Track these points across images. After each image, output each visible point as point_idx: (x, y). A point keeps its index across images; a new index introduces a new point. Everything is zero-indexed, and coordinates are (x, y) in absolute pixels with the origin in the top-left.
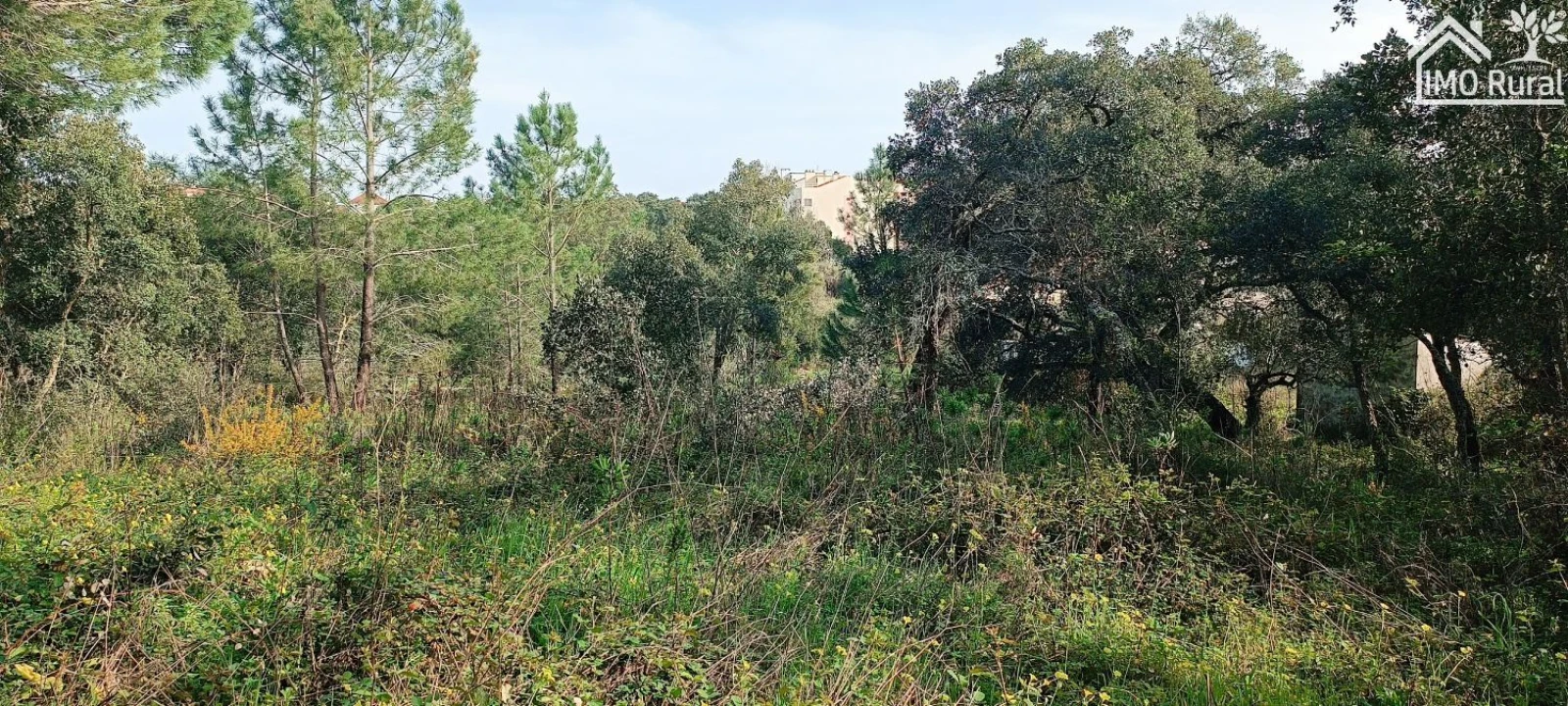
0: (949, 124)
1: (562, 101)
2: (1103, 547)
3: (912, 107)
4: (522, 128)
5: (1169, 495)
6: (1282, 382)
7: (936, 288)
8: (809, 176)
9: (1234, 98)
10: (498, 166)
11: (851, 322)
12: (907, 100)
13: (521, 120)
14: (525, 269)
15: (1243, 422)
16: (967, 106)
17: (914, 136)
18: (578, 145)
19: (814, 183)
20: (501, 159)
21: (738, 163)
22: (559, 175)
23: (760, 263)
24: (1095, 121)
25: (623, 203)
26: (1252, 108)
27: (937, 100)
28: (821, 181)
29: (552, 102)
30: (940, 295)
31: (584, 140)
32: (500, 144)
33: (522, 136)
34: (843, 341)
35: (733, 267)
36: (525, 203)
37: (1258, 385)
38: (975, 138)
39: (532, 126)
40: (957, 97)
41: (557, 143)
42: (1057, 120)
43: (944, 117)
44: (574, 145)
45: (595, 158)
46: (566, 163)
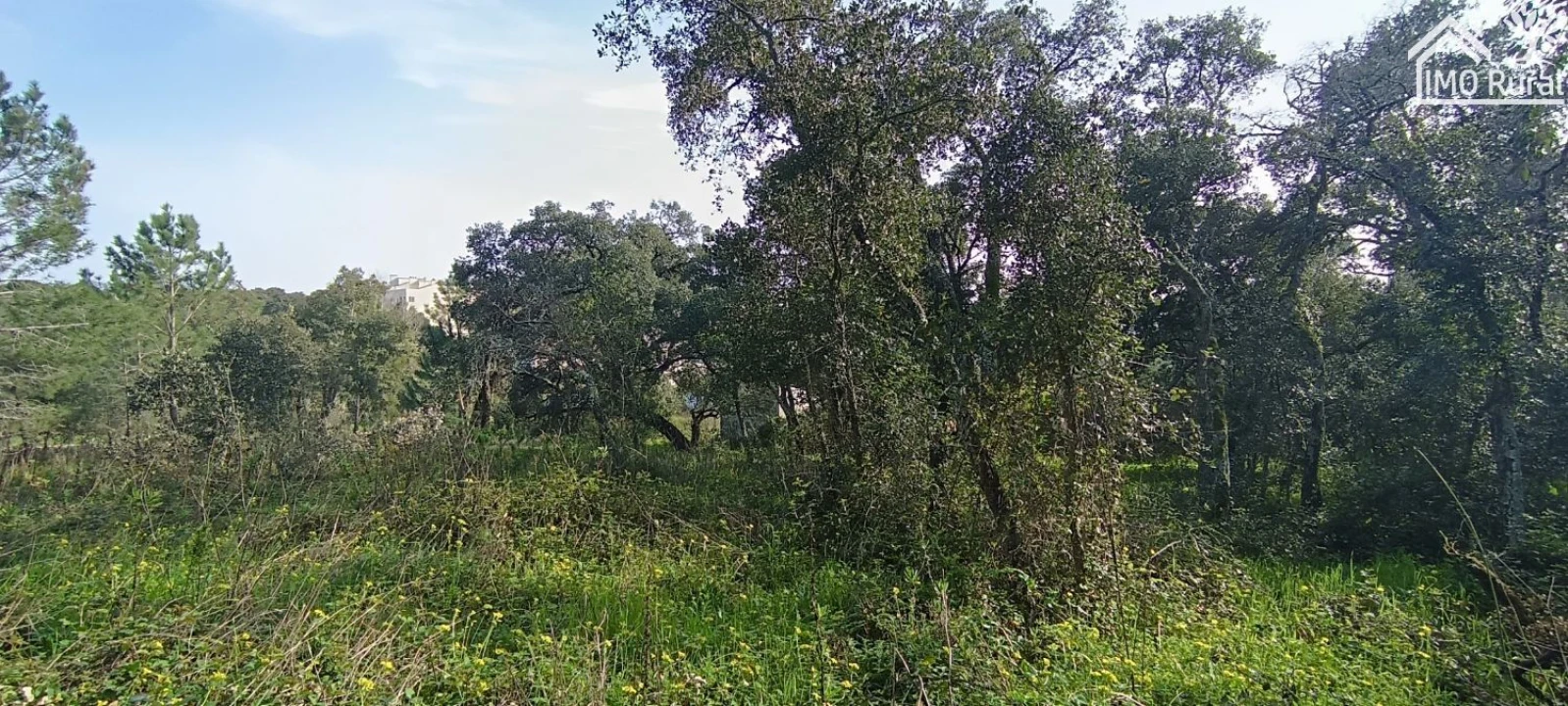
0: (498, 252)
1: (186, 212)
2: (557, 522)
3: (471, 239)
4: (145, 231)
5: (601, 485)
6: (711, 415)
7: (486, 360)
8: (413, 281)
9: (680, 248)
10: (118, 260)
11: (426, 384)
12: (468, 234)
13: (143, 224)
14: (145, 344)
15: (690, 439)
16: (510, 241)
17: (472, 258)
18: (202, 248)
19: (416, 285)
20: (122, 256)
21: (344, 269)
22: (182, 271)
23: (361, 342)
24: (593, 256)
25: (246, 295)
26: (691, 255)
27: (489, 235)
28: (421, 284)
29: (175, 212)
30: (489, 365)
31: (207, 244)
32: (119, 242)
33: (143, 238)
34: (419, 397)
35: (337, 342)
36: (145, 291)
37: (698, 417)
38: (515, 260)
39: (154, 230)
40: (503, 234)
41: (180, 245)
42: (569, 254)
43: (494, 246)
44: (197, 248)
45: (218, 260)
46: (190, 261)
